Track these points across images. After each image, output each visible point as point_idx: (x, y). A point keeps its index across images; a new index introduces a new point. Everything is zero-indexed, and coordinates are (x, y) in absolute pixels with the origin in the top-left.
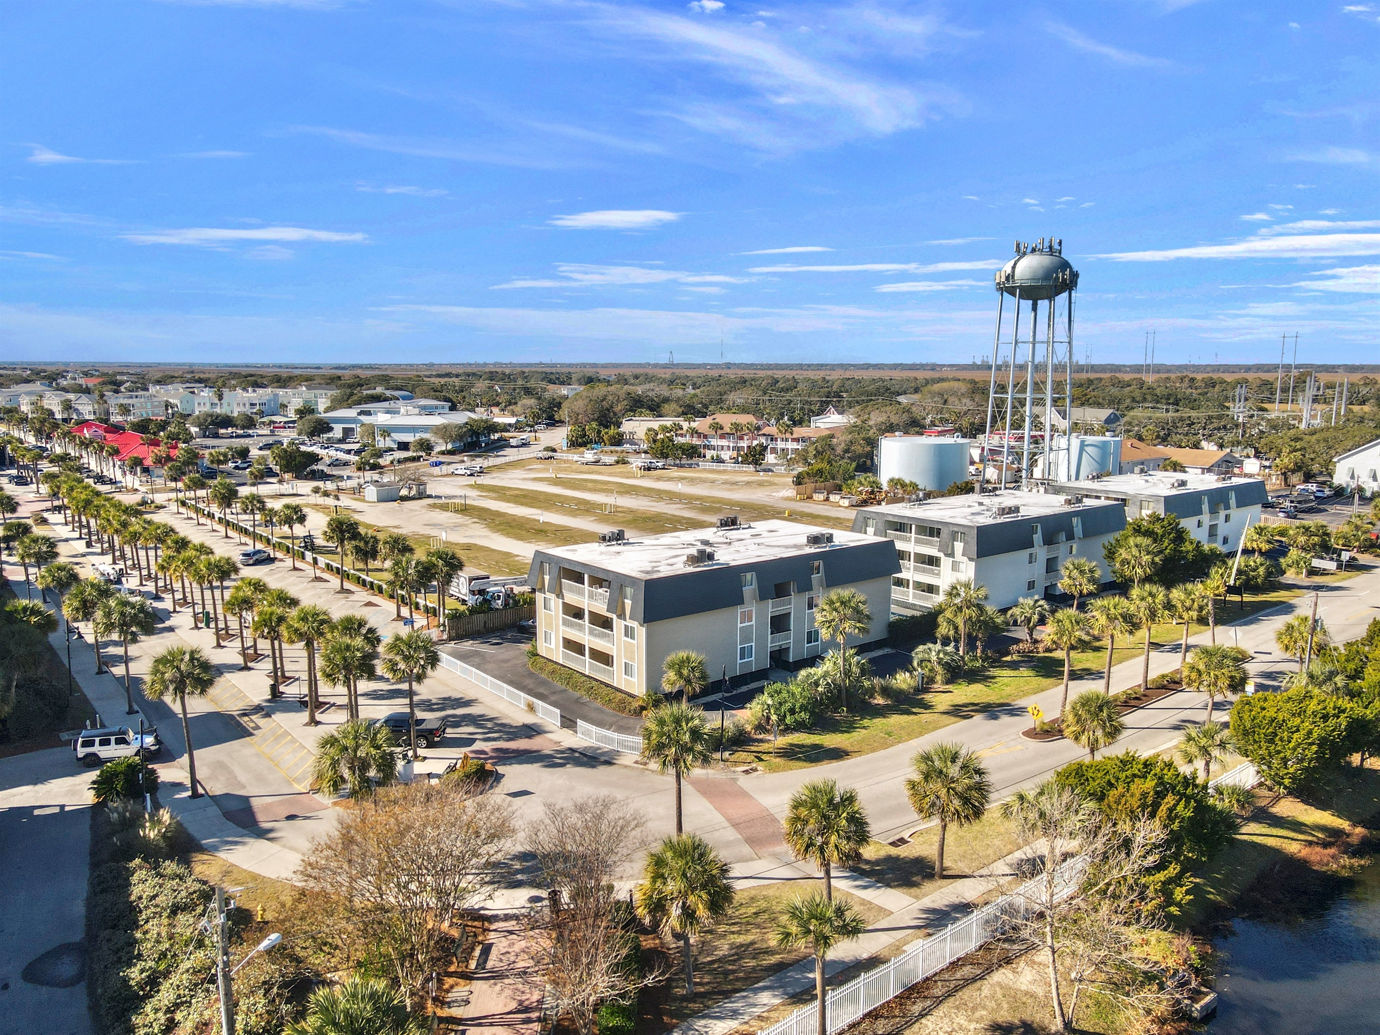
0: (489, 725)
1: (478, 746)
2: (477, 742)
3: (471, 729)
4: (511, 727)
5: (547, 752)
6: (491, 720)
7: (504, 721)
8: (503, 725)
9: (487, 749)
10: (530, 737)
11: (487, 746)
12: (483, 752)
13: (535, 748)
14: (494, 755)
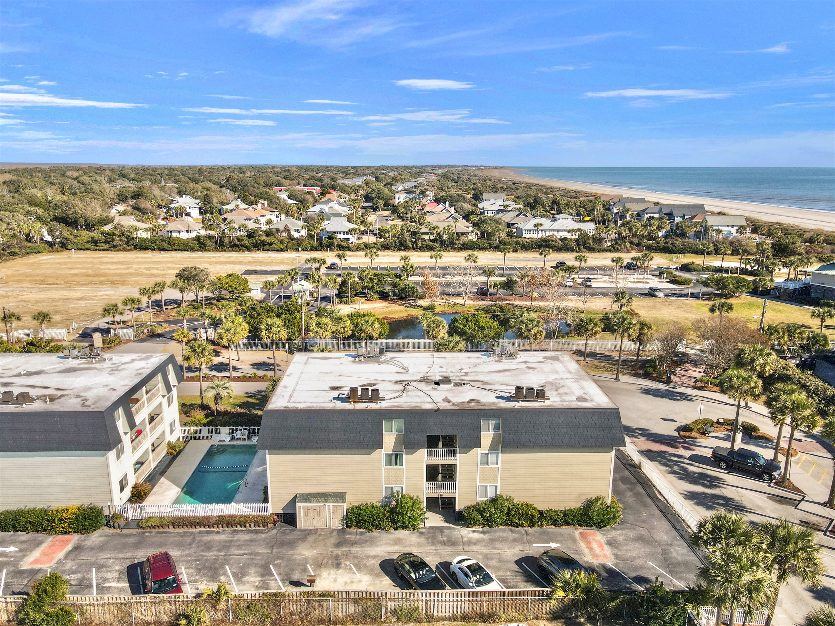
0: (676, 468)
1: (687, 454)
2: (688, 456)
3: (691, 468)
4: (660, 462)
5: (642, 438)
6: (674, 472)
7: (664, 468)
8: (665, 465)
9: (682, 449)
10: (650, 451)
11: (681, 451)
12: (685, 448)
13: (650, 442)
14: (678, 444)
